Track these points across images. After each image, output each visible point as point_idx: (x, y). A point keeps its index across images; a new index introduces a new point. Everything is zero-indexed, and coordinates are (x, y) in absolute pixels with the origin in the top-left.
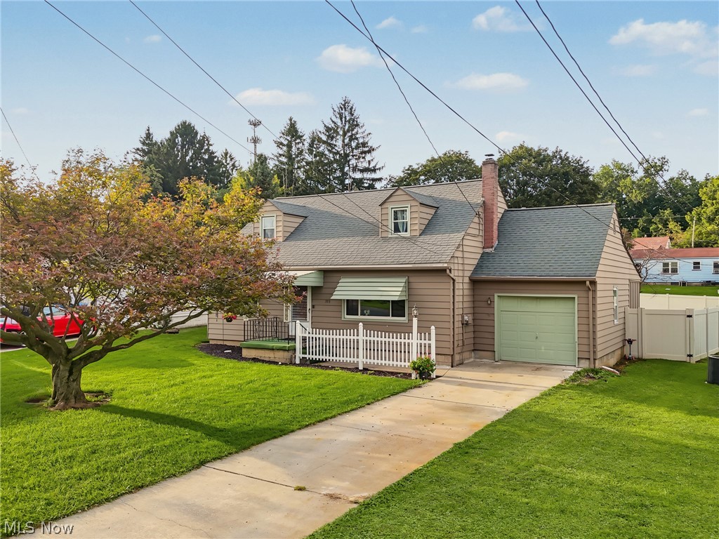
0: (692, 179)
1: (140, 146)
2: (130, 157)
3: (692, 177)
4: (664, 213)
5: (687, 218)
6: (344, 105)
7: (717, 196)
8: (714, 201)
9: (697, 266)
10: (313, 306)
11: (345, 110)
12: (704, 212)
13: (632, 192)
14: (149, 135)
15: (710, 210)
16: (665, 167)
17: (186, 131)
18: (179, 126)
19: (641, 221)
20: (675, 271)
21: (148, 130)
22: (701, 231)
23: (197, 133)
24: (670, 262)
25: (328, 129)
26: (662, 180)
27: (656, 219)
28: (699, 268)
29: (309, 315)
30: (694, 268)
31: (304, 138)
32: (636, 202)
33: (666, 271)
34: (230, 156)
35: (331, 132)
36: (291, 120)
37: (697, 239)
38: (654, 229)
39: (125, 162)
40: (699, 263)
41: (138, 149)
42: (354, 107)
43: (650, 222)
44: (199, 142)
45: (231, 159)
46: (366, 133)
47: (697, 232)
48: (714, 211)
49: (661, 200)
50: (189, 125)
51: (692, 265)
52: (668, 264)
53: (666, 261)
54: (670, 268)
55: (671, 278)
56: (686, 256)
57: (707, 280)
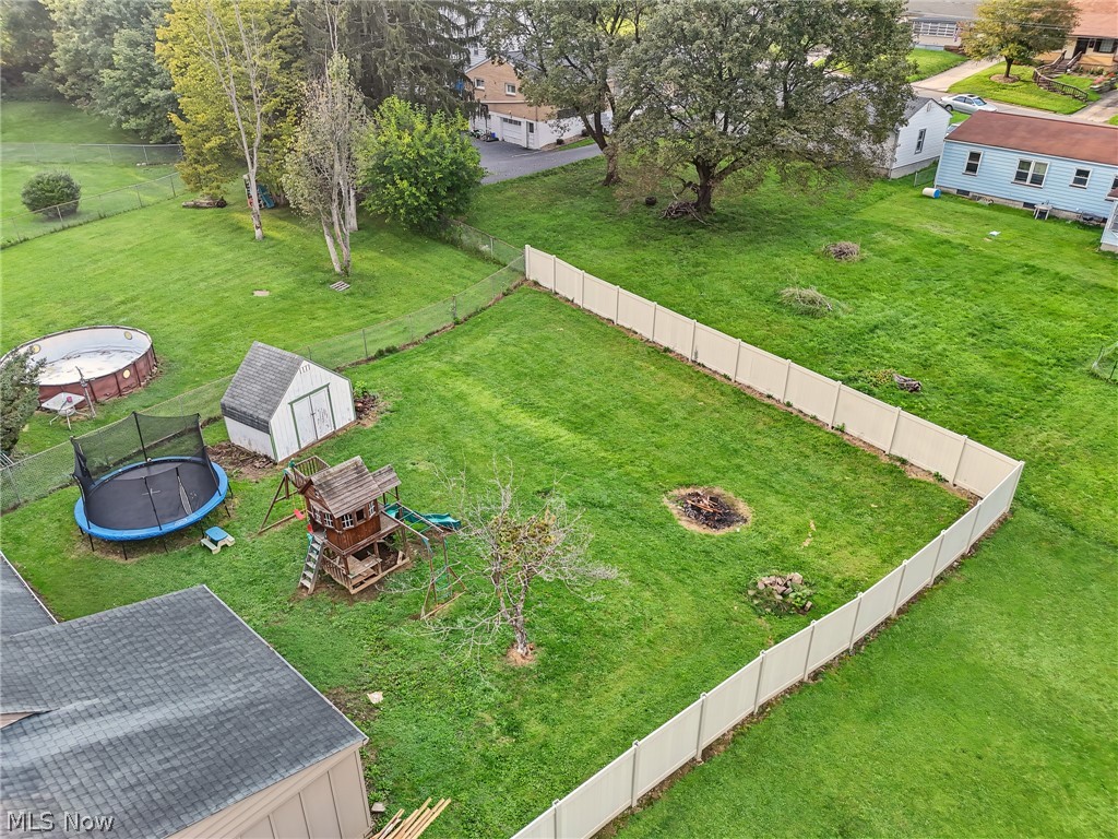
9: (1081, 178)
20: (1037, 180)
24: (1034, 159)
28: (1084, 182)
30: (1076, 181)
33: (1021, 177)
40: (1086, 173)
51: (1074, 175)
52: (1029, 164)
53: (1026, 158)
54: (1031, 172)
55: (1027, 193)
56: (1069, 152)
57: (1090, 210)
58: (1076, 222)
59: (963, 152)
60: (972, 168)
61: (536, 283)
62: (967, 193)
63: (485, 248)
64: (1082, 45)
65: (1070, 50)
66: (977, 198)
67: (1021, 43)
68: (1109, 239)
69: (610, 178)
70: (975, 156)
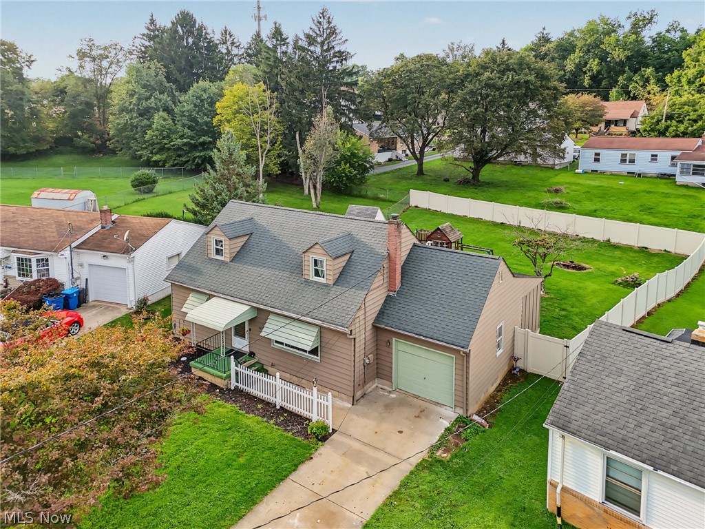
0: (683, 30)
1: (146, 32)
2: (138, 42)
3: (683, 28)
4: (645, 71)
5: (668, 79)
6: (322, 14)
7: (700, 58)
8: (697, 63)
9: (654, 158)
10: (250, 330)
11: (324, 18)
12: (685, 74)
13: (615, 50)
14: (152, 22)
15: (691, 73)
16: (654, 20)
17: (186, 20)
18: (178, 15)
19: (621, 79)
20: (632, 161)
21: (152, 16)
22: (674, 102)
23: (195, 22)
24: (628, 152)
25: (308, 36)
26: (648, 35)
27: (636, 77)
28: (656, 160)
29: (247, 335)
30: (652, 159)
31: (287, 41)
32: (618, 60)
33: (623, 161)
34: (230, 33)
35: (311, 40)
36: (275, 23)
37: (669, 111)
38: (633, 87)
39: (133, 46)
40: (656, 156)
41: (144, 35)
42: (331, 18)
43: (630, 79)
44: (197, 30)
45: (230, 36)
46: (343, 39)
47: (670, 102)
48: (695, 74)
49: (645, 56)
50: (188, 14)
51: (650, 157)
52: (626, 155)
53: (624, 152)
54: (628, 158)
55: (628, 168)
56: (645, 148)
57: (663, 172)
58: (657, 177)
59: (590, 154)
60: (597, 160)
61: (416, 207)
62: (597, 171)
63: (382, 196)
64: (608, 123)
65: (603, 125)
66: (602, 173)
67: (583, 121)
68: (680, 179)
69: (421, 172)
70: (597, 154)
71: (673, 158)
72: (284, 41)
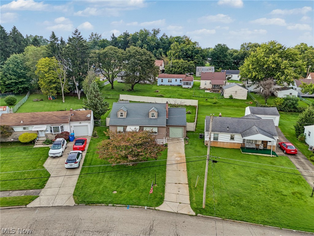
3: (166, 35)
9: (176, 80)
12: (172, 52)
20: (171, 82)
24: (170, 79)
33: (169, 81)
55: (170, 83)
56: (173, 78)
57: (178, 84)
58: (177, 86)
59: (160, 79)
60: (162, 81)
62: (162, 85)
63: (109, 97)
66: (164, 85)
68: (184, 86)
69: (113, 88)
70: (162, 80)
71: (181, 80)
72: (56, 39)
